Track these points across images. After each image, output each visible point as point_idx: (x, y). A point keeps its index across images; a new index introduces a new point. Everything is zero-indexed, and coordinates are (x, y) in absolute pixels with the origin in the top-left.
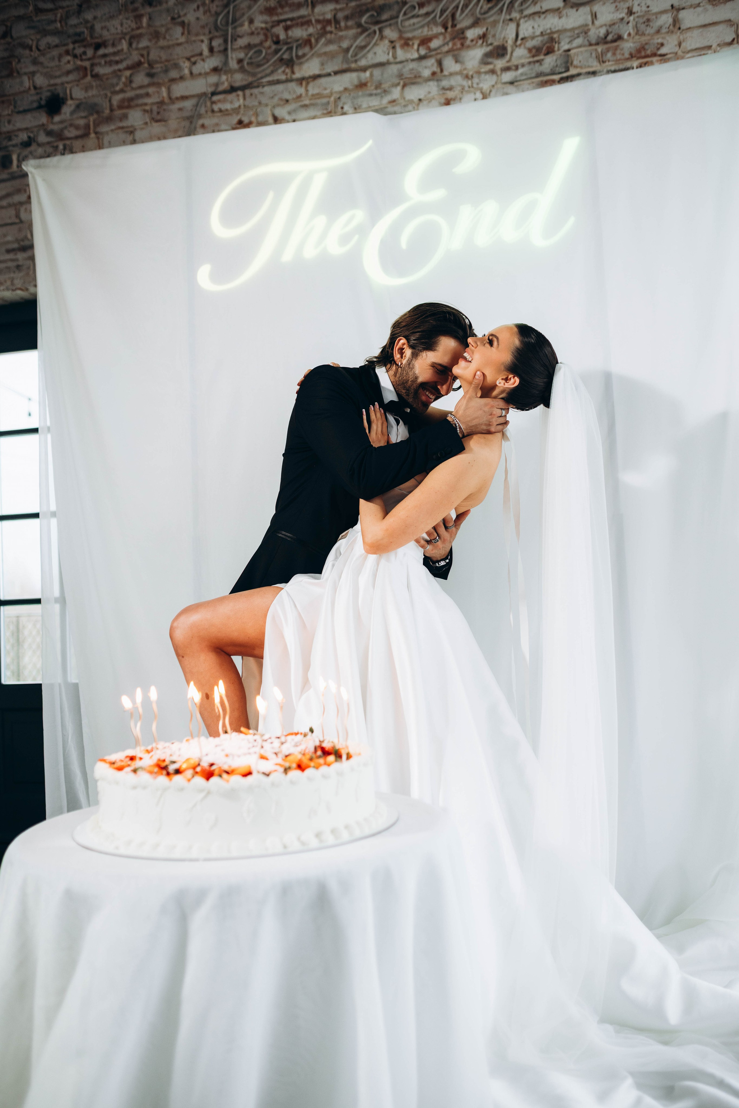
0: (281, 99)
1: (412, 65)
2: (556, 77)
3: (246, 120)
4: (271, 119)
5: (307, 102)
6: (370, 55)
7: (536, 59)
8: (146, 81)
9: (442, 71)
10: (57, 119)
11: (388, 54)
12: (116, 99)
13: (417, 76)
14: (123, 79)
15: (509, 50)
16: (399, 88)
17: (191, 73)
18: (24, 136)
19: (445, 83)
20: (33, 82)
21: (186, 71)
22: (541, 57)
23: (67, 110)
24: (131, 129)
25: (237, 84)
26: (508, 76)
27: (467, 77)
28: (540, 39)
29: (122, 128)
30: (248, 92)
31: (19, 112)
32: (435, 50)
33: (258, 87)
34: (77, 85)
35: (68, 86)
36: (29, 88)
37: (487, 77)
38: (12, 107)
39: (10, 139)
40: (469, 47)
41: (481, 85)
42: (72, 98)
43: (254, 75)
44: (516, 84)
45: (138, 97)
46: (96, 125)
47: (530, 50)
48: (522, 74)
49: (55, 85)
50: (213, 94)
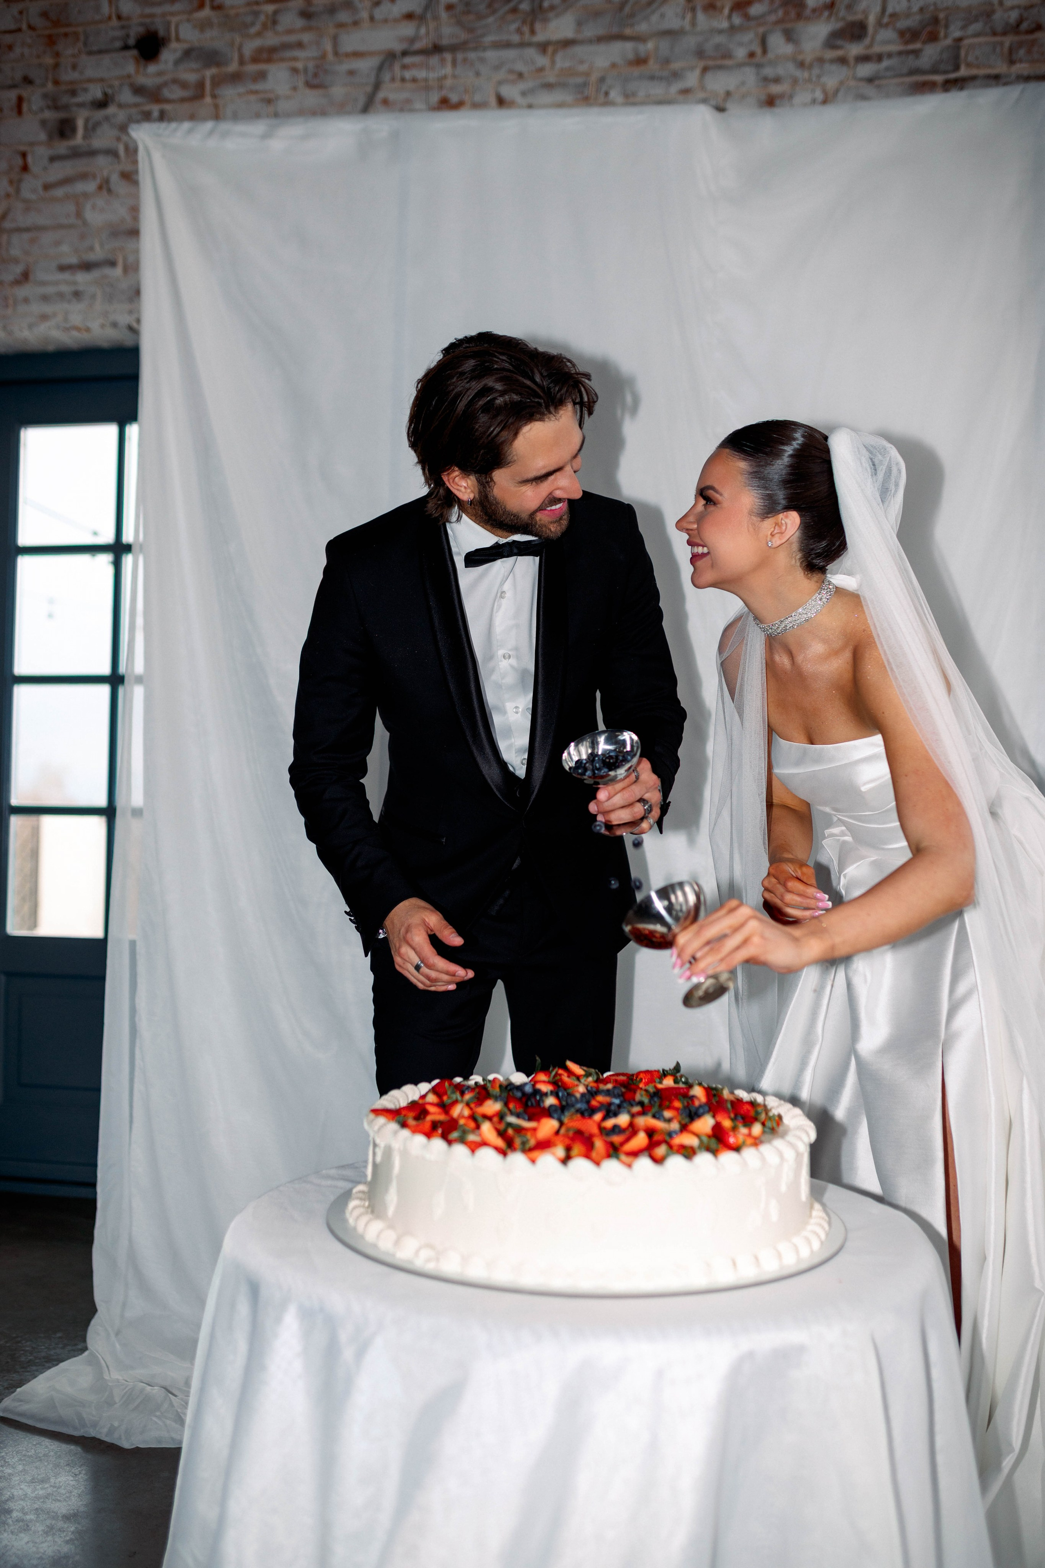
0: (511, 71)
1: (719, 39)
2: (939, 78)
3: (454, 98)
4: (493, 101)
5: (552, 79)
6: (655, 18)
7: (911, 47)
8: (300, 23)
9: (765, 51)
10: (152, 68)
11: (683, 18)
12: (250, 47)
13: (728, 55)
14: (262, 18)
15: (871, 30)
16: (697, 72)
17: (372, 18)
18: (96, 92)
19: (768, 71)
20: (117, 8)
21: (365, 15)
22: (917, 46)
23: (168, 56)
24: (271, 96)
25: (445, 42)
26: (866, 69)
27: (801, 65)
28: (918, 18)
29: (256, 92)
30: (460, 56)
31: (90, 53)
32: (756, 18)
33: (475, 49)
34: (188, 20)
35: (174, 20)
36: (110, 18)
37: (834, 67)
38: (80, 44)
39: (74, 93)
40: (808, 19)
41: (824, 79)
42: (178, 39)
43: (471, 30)
44: (877, 82)
45: (286, 46)
46: (217, 82)
47: (902, 33)
48: (887, 69)
49: (152, 16)
50: (405, 53)
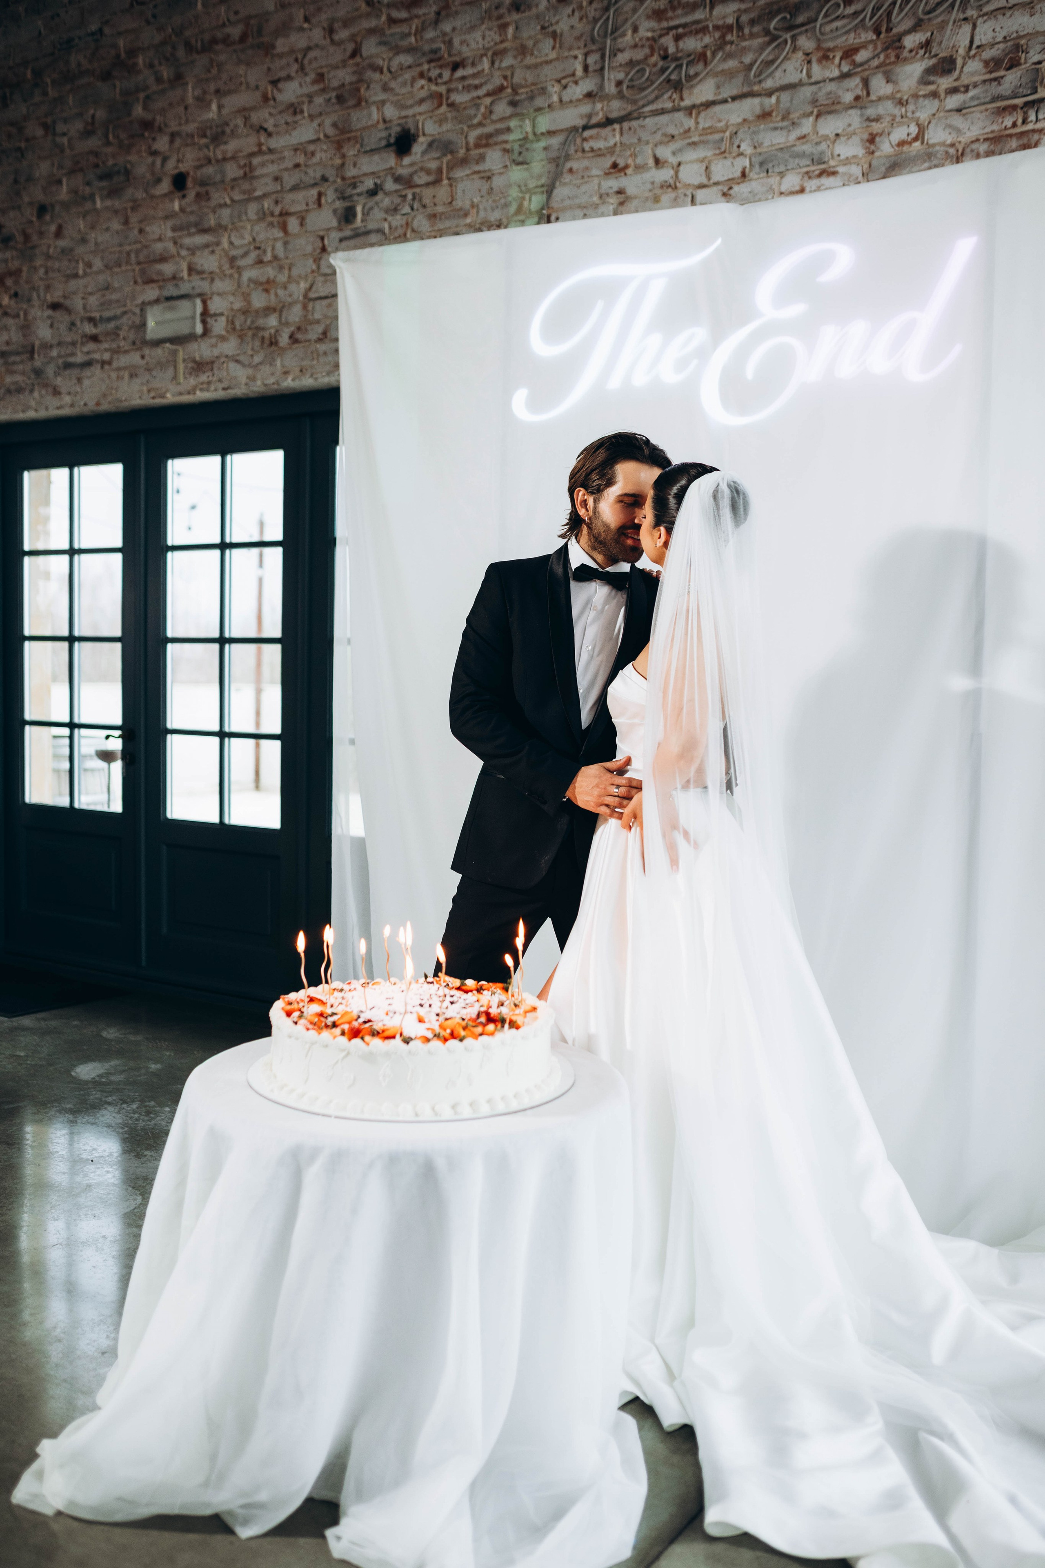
0: (665, 135)
1: (830, 87)
2: (1019, 101)
3: (621, 163)
4: (651, 162)
5: (696, 139)
6: (778, 74)
7: (994, 75)
8: (509, 111)
9: (868, 94)
10: (406, 160)
11: (801, 72)
12: (473, 135)
13: (836, 102)
14: (482, 109)
15: (959, 62)
16: (811, 119)
17: (561, 101)
18: (369, 183)
19: (871, 112)
20: (383, 113)
21: (555, 98)
22: (1002, 73)
23: (418, 149)
24: (489, 174)
25: (613, 115)
26: (953, 101)
27: (901, 103)
28: (1001, 46)
29: (479, 172)
30: (626, 125)
31: (366, 152)
32: (862, 64)
33: (638, 118)
34: (431, 117)
35: (421, 118)
36: (378, 122)
37: (927, 102)
38: (358, 146)
39: (354, 186)
40: (905, 59)
41: (917, 115)
42: (424, 135)
43: (634, 102)
44: (964, 111)
45: (498, 132)
46: (450, 168)
47: (986, 63)
48: (972, 98)
49: (406, 117)
50: (585, 128)
